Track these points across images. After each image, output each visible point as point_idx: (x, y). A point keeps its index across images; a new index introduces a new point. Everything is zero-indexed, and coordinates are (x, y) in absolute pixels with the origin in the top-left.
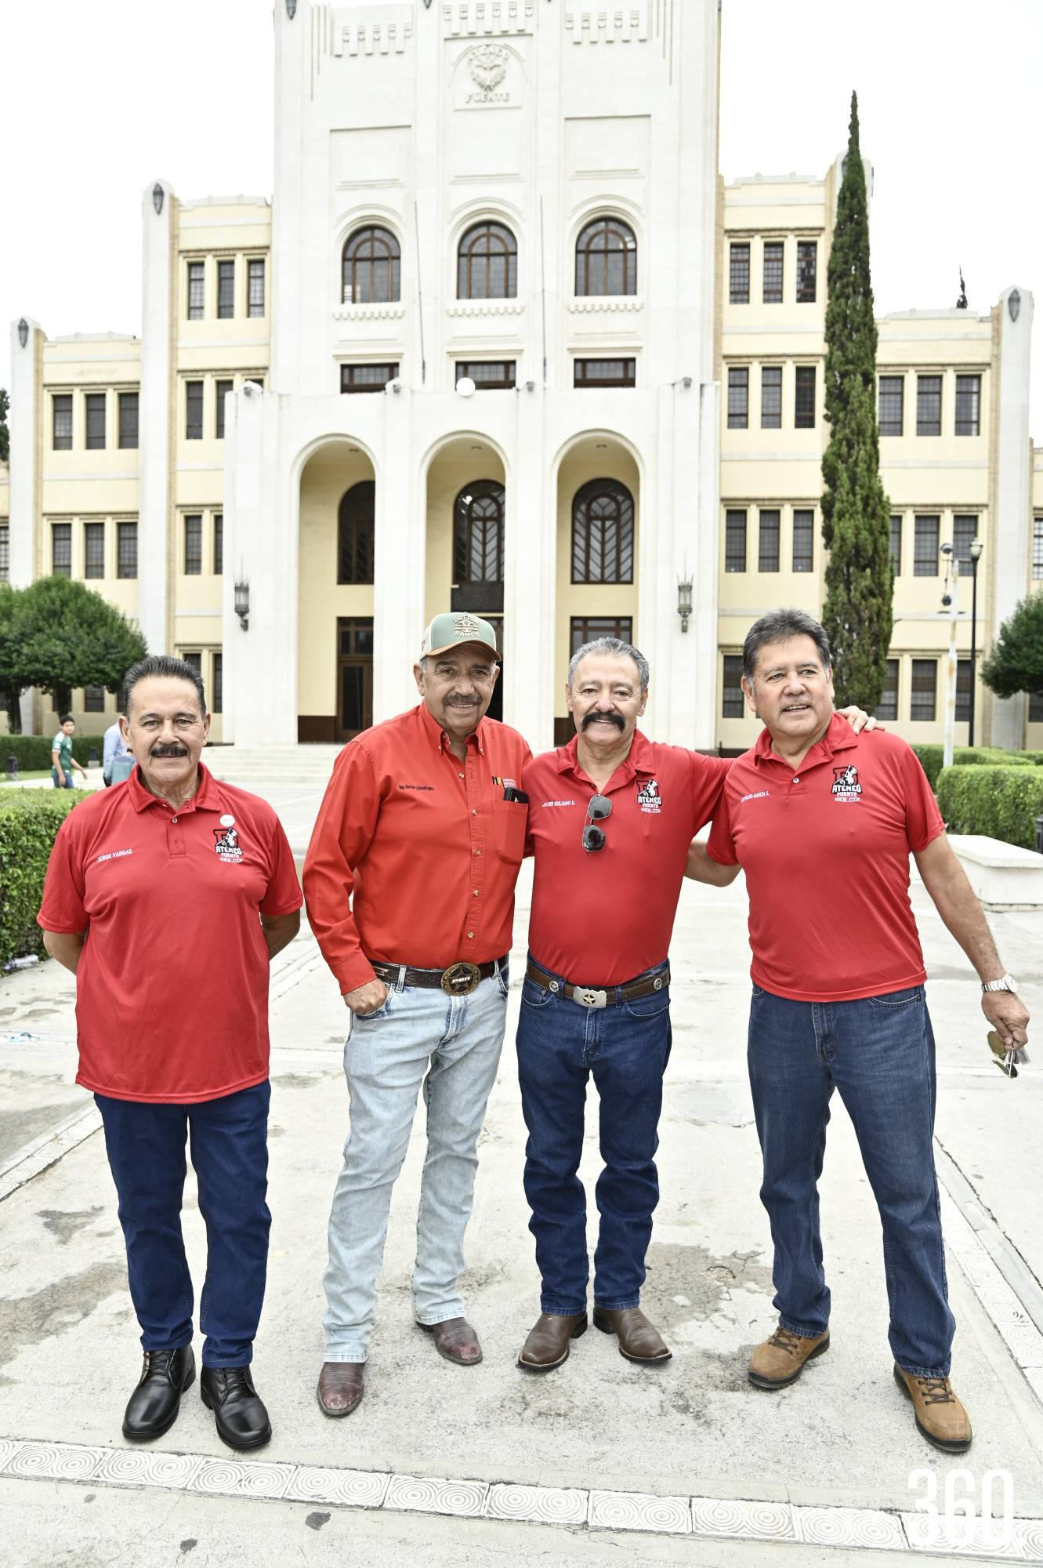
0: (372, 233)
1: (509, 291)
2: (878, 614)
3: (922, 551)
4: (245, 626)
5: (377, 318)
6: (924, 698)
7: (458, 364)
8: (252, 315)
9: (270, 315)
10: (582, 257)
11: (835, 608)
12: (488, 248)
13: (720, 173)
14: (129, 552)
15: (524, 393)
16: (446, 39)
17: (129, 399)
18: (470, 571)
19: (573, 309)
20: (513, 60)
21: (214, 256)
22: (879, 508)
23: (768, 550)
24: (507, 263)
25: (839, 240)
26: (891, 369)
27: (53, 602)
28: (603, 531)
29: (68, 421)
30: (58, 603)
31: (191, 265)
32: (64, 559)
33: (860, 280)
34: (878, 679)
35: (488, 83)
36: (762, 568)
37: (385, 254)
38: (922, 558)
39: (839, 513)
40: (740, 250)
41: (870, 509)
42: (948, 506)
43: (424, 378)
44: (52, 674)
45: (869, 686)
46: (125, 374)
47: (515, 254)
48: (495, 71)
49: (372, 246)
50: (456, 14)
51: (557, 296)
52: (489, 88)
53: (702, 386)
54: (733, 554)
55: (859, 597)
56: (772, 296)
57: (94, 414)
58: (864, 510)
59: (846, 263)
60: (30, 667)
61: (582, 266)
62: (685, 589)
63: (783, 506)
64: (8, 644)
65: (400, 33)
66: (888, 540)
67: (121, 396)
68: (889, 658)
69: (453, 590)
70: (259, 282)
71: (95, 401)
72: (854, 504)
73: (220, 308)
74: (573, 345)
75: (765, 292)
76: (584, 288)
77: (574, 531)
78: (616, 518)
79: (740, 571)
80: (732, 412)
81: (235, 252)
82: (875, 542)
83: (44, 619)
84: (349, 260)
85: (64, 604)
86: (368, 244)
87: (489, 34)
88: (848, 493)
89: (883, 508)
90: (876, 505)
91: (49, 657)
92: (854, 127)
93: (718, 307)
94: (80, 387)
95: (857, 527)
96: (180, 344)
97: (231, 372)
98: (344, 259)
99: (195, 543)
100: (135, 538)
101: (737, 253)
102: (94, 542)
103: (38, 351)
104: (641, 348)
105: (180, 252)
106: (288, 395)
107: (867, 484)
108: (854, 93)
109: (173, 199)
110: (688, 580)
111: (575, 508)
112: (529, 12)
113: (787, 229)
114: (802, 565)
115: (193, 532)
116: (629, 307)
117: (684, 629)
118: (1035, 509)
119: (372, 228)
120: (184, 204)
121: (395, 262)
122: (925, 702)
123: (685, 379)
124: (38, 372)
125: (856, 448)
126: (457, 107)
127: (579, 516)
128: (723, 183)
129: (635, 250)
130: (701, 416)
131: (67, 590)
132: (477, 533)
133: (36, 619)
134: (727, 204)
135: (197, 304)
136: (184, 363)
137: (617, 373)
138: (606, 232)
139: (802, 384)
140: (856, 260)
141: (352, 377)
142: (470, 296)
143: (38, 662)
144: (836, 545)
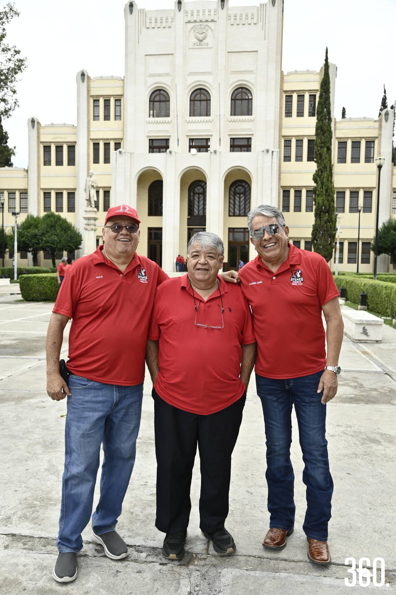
0: (160, 92)
1: (208, 114)
2: (331, 227)
5: (162, 123)
6: (352, 256)
7: (190, 139)
8: (116, 120)
9: (124, 119)
10: (233, 101)
11: (316, 226)
12: (201, 98)
13: (282, 70)
14: (72, 203)
15: (213, 154)
16: (186, 23)
17: (72, 148)
18: (194, 212)
19: (230, 120)
20: (209, 30)
21: (103, 98)
22: (331, 193)
23: (297, 204)
24: (207, 103)
26: (342, 139)
28: (240, 198)
29: (49, 155)
30: (53, 223)
31: (94, 101)
32: (48, 205)
33: (327, 115)
34: (330, 250)
35: (201, 39)
36: (295, 211)
37: (164, 99)
38: (352, 206)
39: (317, 195)
40: (289, 98)
41: (328, 193)
42: (362, 188)
43: (178, 145)
45: (327, 252)
46: (71, 139)
47: (210, 100)
48: (203, 35)
49: (160, 97)
50: (189, 13)
52: (201, 41)
53: (273, 152)
54: (285, 205)
55: (324, 222)
56: (300, 114)
57: (59, 153)
58: (326, 193)
59: (322, 108)
60: (45, 244)
61: (233, 105)
63: (302, 189)
65: (170, 20)
67: (69, 147)
69: (188, 219)
70: (119, 107)
71: (59, 149)
72: (322, 192)
73: (105, 116)
74: (229, 133)
75: (297, 113)
76: (234, 113)
77: (230, 198)
78: (244, 194)
79: (288, 211)
80: (285, 155)
81: (111, 97)
82: (330, 205)
83: (49, 228)
84: (152, 101)
85: (56, 223)
86: (158, 96)
87: (201, 21)
88: (320, 188)
91: (51, 241)
92: (326, 60)
93: (281, 119)
94: (54, 143)
95: (323, 200)
96: (91, 129)
97: (109, 140)
98: (150, 101)
100: (74, 198)
102: (59, 199)
103: (38, 130)
104: (253, 134)
105: (91, 96)
106: (133, 153)
108: (327, 48)
109: (88, 77)
111: (230, 190)
112: (215, 13)
113: (305, 90)
114: (309, 210)
116: (249, 120)
118: (393, 188)
119: (160, 90)
120: (92, 79)
121: (168, 103)
123: (267, 149)
124: (38, 137)
125: (324, 172)
126: (190, 47)
127: (232, 193)
128: (283, 74)
129: (252, 99)
130: (272, 162)
131: (56, 218)
132: (196, 198)
133: (46, 228)
134: (284, 81)
135: (97, 115)
136: (93, 136)
137: (245, 143)
138: (242, 92)
139: (310, 146)
140: (326, 107)
141: (153, 143)
142: (194, 116)
143: (49, 243)
144: (317, 205)
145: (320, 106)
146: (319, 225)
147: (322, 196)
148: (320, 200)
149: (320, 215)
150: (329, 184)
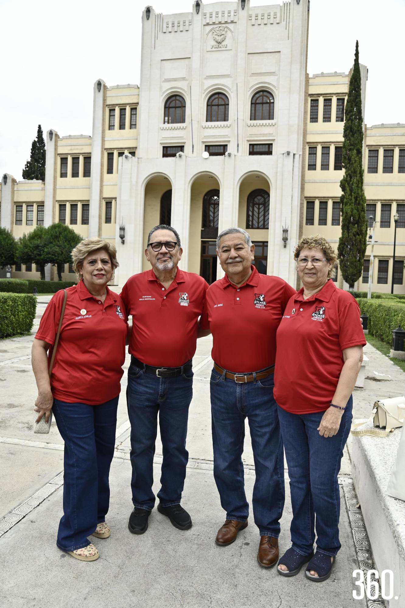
0: (176, 98)
1: (225, 119)
2: (360, 241)
3: (384, 218)
4: (123, 242)
5: (176, 129)
6: (383, 275)
8: (132, 128)
9: (138, 128)
10: (253, 105)
11: (343, 239)
12: (218, 102)
13: (307, 72)
14: (86, 215)
15: (227, 157)
16: (204, 25)
17: (88, 159)
18: (207, 223)
19: (249, 125)
20: (229, 32)
21: (119, 107)
22: (361, 201)
23: (323, 217)
24: (225, 108)
25: (350, 98)
26: (373, 147)
27: (56, 233)
28: (259, 209)
29: (66, 167)
30: (58, 233)
31: (110, 110)
32: (63, 217)
33: (357, 114)
34: (359, 267)
35: (219, 41)
36: (320, 224)
37: (180, 105)
38: (384, 220)
39: (345, 203)
40: (315, 102)
41: (357, 202)
42: (395, 200)
43: (193, 151)
44: (55, 259)
45: (356, 270)
46: (86, 150)
47: (228, 105)
48: (222, 36)
49: (176, 102)
50: (208, 16)
51: (243, 120)
52: (220, 43)
53: (294, 154)
54: (309, 218)
55: (352, 235)
56: (327, 119)
57: (75, 165)
58: (355, 202)
59: (352, 107)
60: (47, 256)
61: (253, 109)
62: (285, 231)
63: (328, 200)
64: (40, 248)
65: (187, 23)
66: (364, 213)
67: (85, 158)
68: (364, 259)
69: (202, 230)
70: (135, 116)
71: (76, 160)
72: (351, 199)
73: (120, 126)
74: (248, 139)
75: (324, 118)
76: (254, 117)
77: (248, 209)
78: (263, 204)
79: (312, 225)
80: (310, 164)
81: (126, 105)
82: (359, 214)
83: (53, 239)
84: (167, 108)
85: (60, 233)
86: (174, 102)
87: (220, 23)
88: (349, 196)
89: (363, 201)
90: (360, 200)
91: (54, 253)
92: (357, 54)
93: (305, 124)
94: (70, 155)
95: (352, 209)
96: (106, 139)
97: (124, 149)
98: (165, 107)
99: (109, 212)
100: (88, 210)
101: (313, 103)
102: (74, 211)
103: (56, 142)
104: (275, 140)
105: (107, 105)
106: (141, 158)
107: (357, 192)
108: (357, 41)
109: (105, 86)
110: (287, 228)
111: (248, 200)
112: (235, 14)
113: (333, 94)
114: (336, 223)
115: (109, 208)
116: (271, 124)
117: (285, 247)
119: (176, 96)
120: (109, 88)
121: (184, 108)
122: (384, 277)
123: (287, 152)
124: (56, 149)
125: (353, 178)
126: (208, 50)
127: (250, 203)
128: (308, 76)
129: (273, 103)
130: (293, 166)
131: (62, 228)
132: (212, 209)
133: (50, 239)
134: (310, 84)
135: (113, 125)
136: (107, 146)
137: (265, 149)
138: (263, 96)
139: (337, 153)
140: (356, 105)
141: (167, 151)
142: (211, 121)
143: (50, 254)
144: (344, 215)
145: (349, 104)
146: (346, 238)
147: (350, 204)
148: (348, 208)
149: (348, 227)
150: (360, 191)
